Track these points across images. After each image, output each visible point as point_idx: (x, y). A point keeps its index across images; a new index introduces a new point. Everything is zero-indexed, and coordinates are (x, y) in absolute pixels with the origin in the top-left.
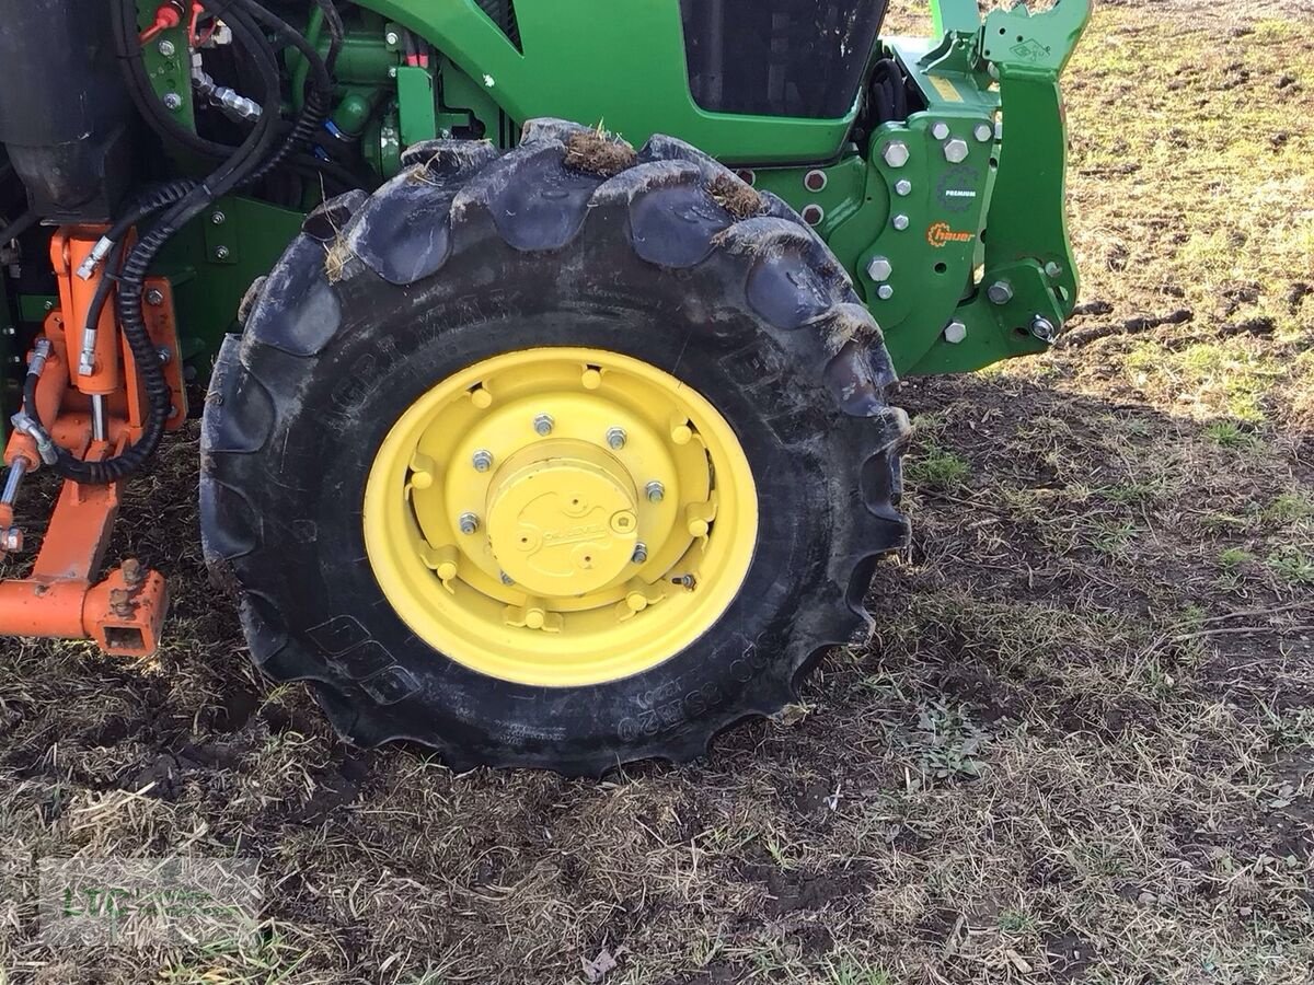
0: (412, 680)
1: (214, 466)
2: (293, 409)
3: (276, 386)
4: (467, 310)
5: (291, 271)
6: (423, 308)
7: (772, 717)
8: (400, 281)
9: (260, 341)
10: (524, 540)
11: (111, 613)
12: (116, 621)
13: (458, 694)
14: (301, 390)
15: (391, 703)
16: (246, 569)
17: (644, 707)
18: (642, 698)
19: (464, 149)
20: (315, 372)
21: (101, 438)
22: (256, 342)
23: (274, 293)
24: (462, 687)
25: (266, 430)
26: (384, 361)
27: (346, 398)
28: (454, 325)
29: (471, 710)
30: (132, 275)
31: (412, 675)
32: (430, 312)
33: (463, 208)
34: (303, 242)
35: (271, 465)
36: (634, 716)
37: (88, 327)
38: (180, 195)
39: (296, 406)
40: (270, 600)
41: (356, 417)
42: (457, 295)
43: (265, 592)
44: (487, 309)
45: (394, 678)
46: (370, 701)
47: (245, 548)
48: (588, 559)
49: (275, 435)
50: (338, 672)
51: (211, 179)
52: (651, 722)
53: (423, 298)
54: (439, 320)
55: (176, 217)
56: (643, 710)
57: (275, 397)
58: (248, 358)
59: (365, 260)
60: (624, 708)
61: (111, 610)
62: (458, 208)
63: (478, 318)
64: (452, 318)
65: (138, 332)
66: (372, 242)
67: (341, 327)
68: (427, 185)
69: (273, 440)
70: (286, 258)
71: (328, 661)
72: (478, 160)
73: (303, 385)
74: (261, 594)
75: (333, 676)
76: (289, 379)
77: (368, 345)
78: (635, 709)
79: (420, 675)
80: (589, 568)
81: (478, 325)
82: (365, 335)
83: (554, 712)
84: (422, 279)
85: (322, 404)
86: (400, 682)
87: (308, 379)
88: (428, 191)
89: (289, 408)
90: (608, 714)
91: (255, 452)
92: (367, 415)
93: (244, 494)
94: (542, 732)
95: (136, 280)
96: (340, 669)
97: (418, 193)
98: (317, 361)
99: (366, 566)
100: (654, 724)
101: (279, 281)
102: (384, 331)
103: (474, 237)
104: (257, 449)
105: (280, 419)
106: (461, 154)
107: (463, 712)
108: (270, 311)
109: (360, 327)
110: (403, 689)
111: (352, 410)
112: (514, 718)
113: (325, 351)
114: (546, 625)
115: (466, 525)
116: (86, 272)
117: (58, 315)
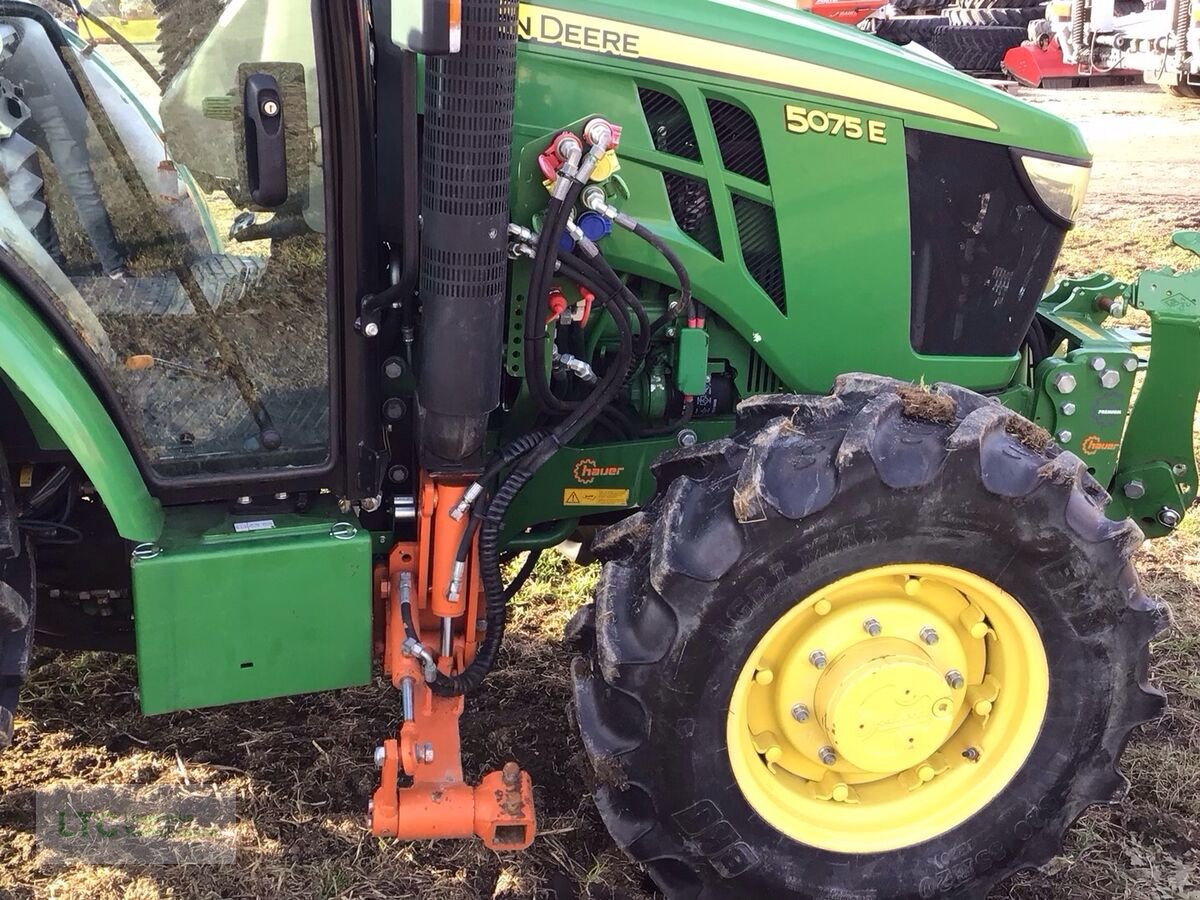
0: (751, 854)
1: (619, 676)
2: (691, 626)
3: (680, 607)
4: (846, 538)
5: (682, 508)
6: (810, 537)
7: (1041, 869)
8: (794, 515)
9: (673, 570)
10: (862, 727)
11: (502, 813)
12: (507, 820)
13: (787, 864)
14: (702, 609)
15: (734, 875)
16: (629, 764)
17: (941, 866)
18: (938, 859)
19: (818, 403)
20: (715, 593)
21: (448, 655)
22: (670, 570)
23: (673, 528)
24: (790, 857)
25: (666, 644)
26: (772, 581)
27: (737, 615)
28: (832, 550)
29: (798, 878)
30: (495, 514)
31: (752, 849)
32: (816, 540)
33: (851, 455)
34: (687, 484)
35: (667, 673)
36: (933, 876)
37: (458, 560)
38: (532, 444)
39: (695, 622)
40: (645, 789)
41: (740, 629)
42: (840, 525)
43: (642, 782)
44: (861, 536)
45: (738, 852)
46: (715, 873)
47: (633, 745)
48: (911, 740)
49: (674, 647)
50: (692, 850)
51: (559, 430)
52: (946, 879)
53: (812, 529)
54: (822, 547)
55: (530, 464)
56: (940, 870)
57: (678, 616)
58: (661, 585)
59: (767, 499)
60: (924, 869)
61: (501, 810)
62: (846, 456)
63: (852, 543)
64: (833, 545)
65: (493, 562)
66: (769, 484)
67: (742, 555)
68: (794, 434)
69: (672, 652)
70: (677, 498)
71: (685, 841)
72: (833, 412)
73: (704, 605)
74: (639, 785)
75: (687, 853)
76: (693, 600)
77: (763, 569)
78: (933, 869)
79: (758, 848)
80: (912, 747)
81: (850, 549)
82: (760, 562)
83: (865, 876)
84: (812, 515)
85: (717, 619)
86: (743, 857)
87: (709, 599)
88: (796, 439)
89: (689, 624)
90: (911, 875)
91: (655, 663)
92: (749, 627)
93: (639, 699)
94: (857, 894)
95: (499, 518)
96: (694, 847)
97: (789, 442)
98: (718, 584)
99: (725, 756)
100: (949, 882)
101: (675, 518)
102: (776, 558)
103: (857, 478)
104: (657, 660)
105: (680, 634)
106: (815, 408)
107: (792, 881)
108: (673, 544)
109: (756, 556)
110: (744, 863)
111: (740, 624)
112: (832, 884)
113: (726, 576)
114: (849, 797)
115: (801, 715)
116: (458, 514)
117: (403, 548)
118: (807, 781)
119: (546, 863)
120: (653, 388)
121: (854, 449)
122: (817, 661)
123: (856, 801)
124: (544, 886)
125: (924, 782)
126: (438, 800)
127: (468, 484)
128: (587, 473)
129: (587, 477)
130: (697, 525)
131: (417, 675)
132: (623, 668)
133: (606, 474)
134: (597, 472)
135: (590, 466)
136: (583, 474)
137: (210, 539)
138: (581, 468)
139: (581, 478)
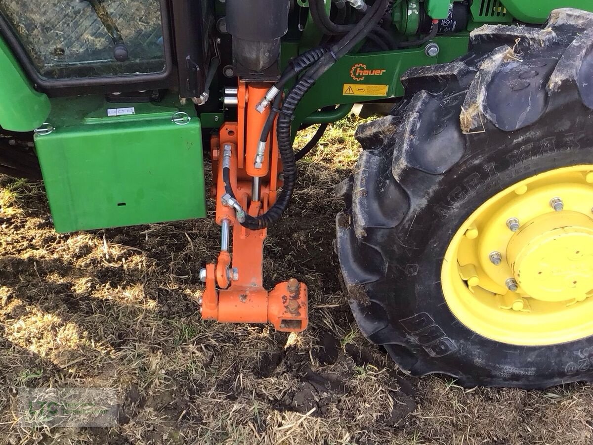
0: (453, 345)
1: (366, 235)
2: (420, 204)
3: (413, 192)
4: (547, 146)
5: (420, 117)
6: (519, 145)
8: (507, 128)
9: (409, 166)
10: (540, 273)
11: (286, 312)
12: (289, 316)
13: (476, 351)
14: (428, 194)
15: (439, 356)
16: (371, 289)
17: (582, 357)
18: (582, 352)
19: (536, 36)
20: (440, 183)
21: (257, 200)
22: (407, 166)
23: (412, 132)
24: (479, 347)
25: (401, 216)
26: (485, 176)
27: (455, 198)
28: (535, 154)
29: (483, 359)
30: (288, 109)
31: (453, 341)
32: (523, 147)
33: (560, 83)
34: (426, 98)
35: (400, 235)
36: (576, 362)
37: (261, 140)
38: (316, 58)
39: (424, 202)
40: (382, 305)
41: (457, 208)
42: (542, 137)
43: (380, 301)
44: (560, 145)
45: (443, 343)
46: (427, 355)
47: (374, 278)
48: (575, 282)
49: (407, 219)
50: (412, 341)
51: (335, 48)
52: (585, 364)
53: (520, 139)
54: (527, 152)
55: (315, 73)
56: (581, 359)
57: (411, 197)
58: (400, 176)
59: (487, 116)
60: (570, 357)
61: (285, 310)
62: (556, 83)
63: (552, 150)
64: (536, 151)
65: (287, 141)
66: (490, 104)
67: (463, 157)
68: (514, 61)
69: (405, 221)
70: (417, 109)
71: (407, 335)
72: (547, 43)
73: (431, 191)
74: (377, 302)
75: (408, 342)
76: (423, 187)
77: (478, 168)
78: (577, 358)
79: (457, 341)
80: (575, 287)
81: (549, 154)
82: (477, 162)
83: (529, 359)
84: (522, 128)
85: (440, 200)
86: (446, 346)
87: (435, 187)
88: (515, 65)
89: (418, 203)
90: (561, 361)
91: (392, 228)
92: (463, 207)
93: (380, 250)
94: (523, 370)
95: (290, 112)
96: (414, 339)
97: (509, 67)
98: (443, 177)
99: (439, 286)
100: (587, 366)
101: (414, 124)
102: (489, 160)
103: (561, 101)
104: (394, 226)
105: (412, 210)
106: (533, 39)
107: (478, 361)
108: (411, 145)
109: (474, 157)
110: (447, 349)
111: (457, 204)
112: (505, 364)
113: (450, 171)
114: (523, 309)
115: (497, 259)
116: (262, 108)
117: (228, 126)
118: (495, 294)
119: (320, 328)
120: (410, 12)
121: (563, 77)
122: (512, 225)
123: (528, 311)
124: (318, 343)
125: (578, 301)
126: (244, 301)
127: (269, 86)
128: (359, 73)
129: (359, 77)
130: (430, 131)
131: (232, 218)
132: (368, 230)
133: (373, 74)
134: (367, 73)
135: (362, 69)
136: (357, 74)
137: (90, 121)
138: (356, 70)
139: (356, 77)
